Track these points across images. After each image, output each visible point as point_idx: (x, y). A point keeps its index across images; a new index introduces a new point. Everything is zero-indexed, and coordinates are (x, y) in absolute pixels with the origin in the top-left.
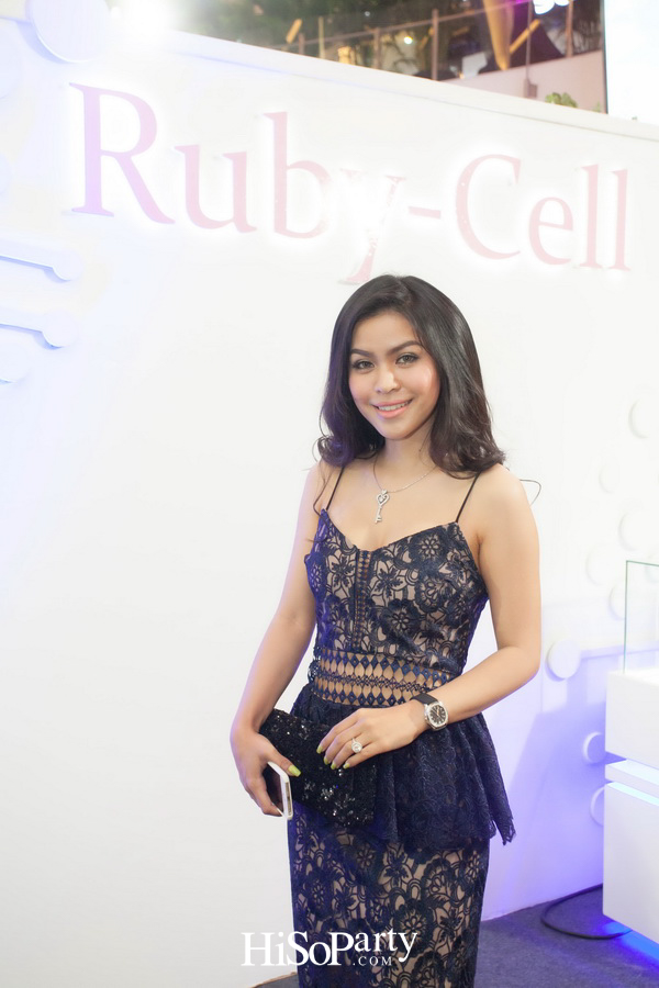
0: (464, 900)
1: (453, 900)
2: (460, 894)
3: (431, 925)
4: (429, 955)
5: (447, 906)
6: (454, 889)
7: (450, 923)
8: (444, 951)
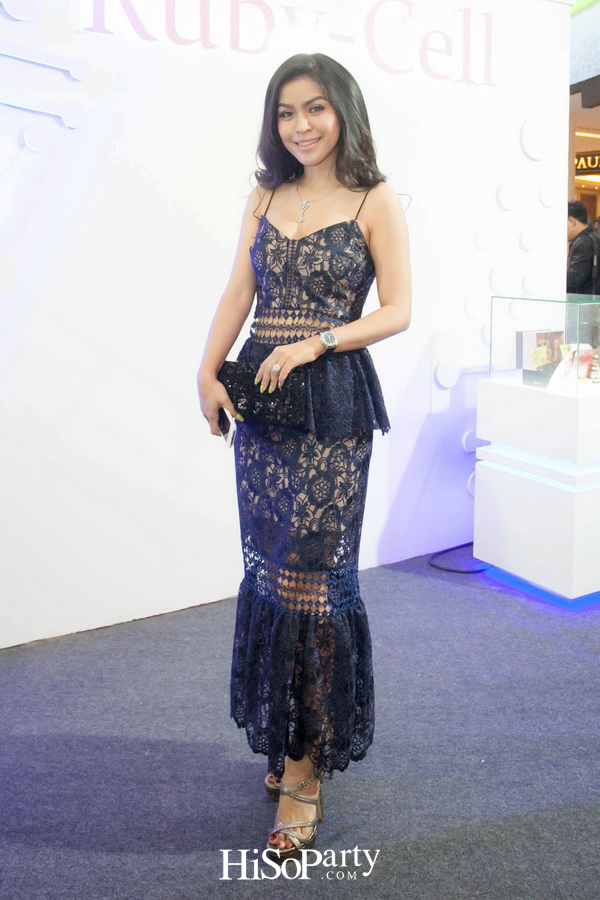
0: (355, 472)
1: (348, 472)
2: (353, 468)
3: (333, 487)
4: (331, 507)
5: (344, 475)
6: (349, 464)
7: (345, 487)
8: (341, 504)
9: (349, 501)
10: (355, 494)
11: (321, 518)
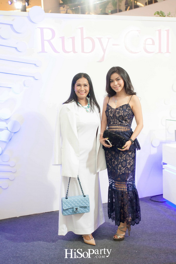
0: (132, 160)
1: (130, 160)
2: (131, 159)
3: (127, 163)
4: (127, 167)
5: (129, 160)
6: (130, 158)
7: (129, 163)
8: (129, 167)
9: (131, 166)
10: (132, 165)
11: (125, 170)
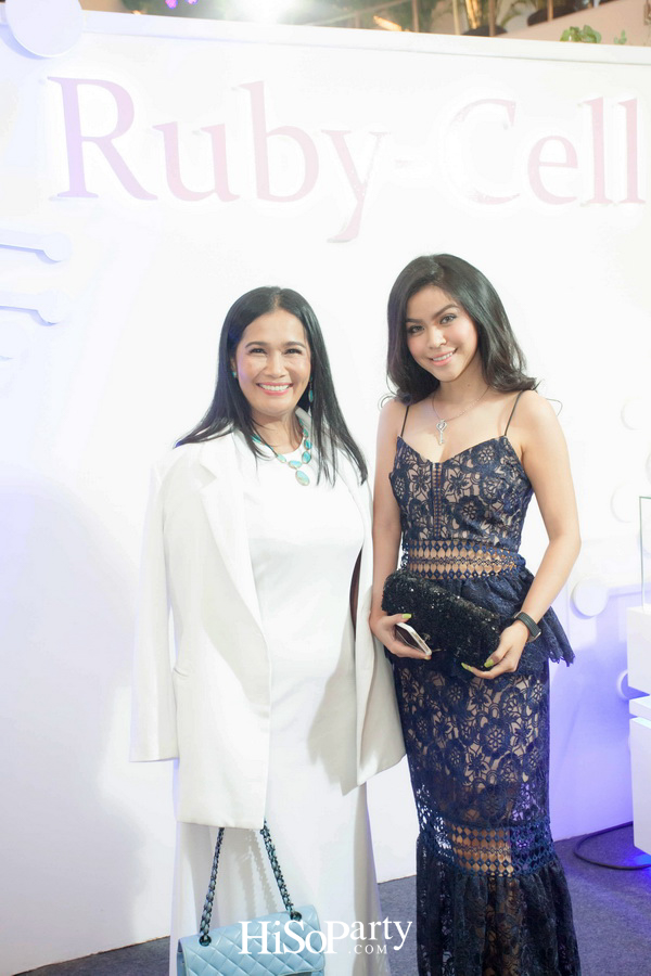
0: (532, 716)
1: (524, 716)
2: (529, 712)
3: (509, 734)
4: (508, 756)
5: (519, 720)
6: (524, 708)
7: (522, 734)
8: (519, 753)
9: (530, 748)
10: (535, 740)
11: (499, 769)
